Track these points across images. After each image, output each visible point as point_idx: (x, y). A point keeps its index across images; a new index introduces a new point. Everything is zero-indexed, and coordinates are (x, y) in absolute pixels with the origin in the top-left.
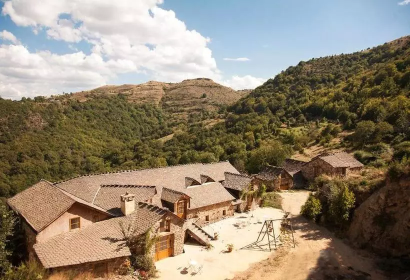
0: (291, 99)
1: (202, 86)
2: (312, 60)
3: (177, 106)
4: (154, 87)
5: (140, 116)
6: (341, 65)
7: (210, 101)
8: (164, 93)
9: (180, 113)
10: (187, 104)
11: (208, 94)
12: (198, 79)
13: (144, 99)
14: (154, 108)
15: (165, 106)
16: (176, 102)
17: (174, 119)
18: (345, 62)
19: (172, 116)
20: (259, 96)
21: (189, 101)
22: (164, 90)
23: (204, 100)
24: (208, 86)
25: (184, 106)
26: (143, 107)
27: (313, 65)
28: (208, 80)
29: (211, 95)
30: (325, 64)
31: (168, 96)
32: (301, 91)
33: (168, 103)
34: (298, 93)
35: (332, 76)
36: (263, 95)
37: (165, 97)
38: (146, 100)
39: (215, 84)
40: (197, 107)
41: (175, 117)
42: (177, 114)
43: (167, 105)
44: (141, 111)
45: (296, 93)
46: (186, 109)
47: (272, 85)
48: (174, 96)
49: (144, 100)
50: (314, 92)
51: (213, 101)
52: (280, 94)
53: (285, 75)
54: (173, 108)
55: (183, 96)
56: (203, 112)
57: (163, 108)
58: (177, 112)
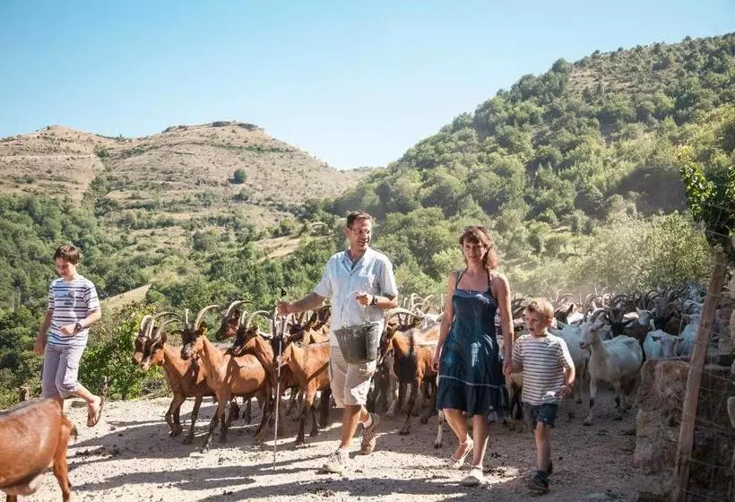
0: (541, 169)
1: (229, 147)
2: (594, 57)
3: (148, 207)
4: (64, 145)
5: (15, 236)
6: (690, 68)
7: (258, 195)
8: (101, 166)
9: (160, 231)
10: (181, 202)
11: (250, 173)
12: (217, 124)
13: (30, 182)
14: (66, 211)
15: (105, 206)
16: (141, 193)
17: (140, 249)
18: (702, 60)
19: (130, 239)
20: (430, 164)
21: (190, 193)
22: (102, 155)
23: (237, 189)
24: (250, 149)
25: (171, 206)
26: (27, 207)
27: (600, 70)
28: (249, 127)
29: (261, 176)
30: (639, 67)
31: (114, 174)
32: (572, 145)
33: (115, 196)
34: (563, 152)
35: (669, 102)
36: (444, 162)
37: (104, 178)
38: (34, 186)
39: (273, 143)
40: (215, 212)
41: (141, 242)
42: (148, 232)
43: (113, 204)
44: (19, 220)
45: (558, 154)
46: (176, 217)
47: (473, 132)
48: (133, 176)
49: (29, 186)
50: (618, 147)
51: (268, 194)
52: (502, 155)
53: (514, 101)
54: (133, 212)
55: (169, 175)
56: (236, 227)
57: (97, 215)
58: (150, 227)
